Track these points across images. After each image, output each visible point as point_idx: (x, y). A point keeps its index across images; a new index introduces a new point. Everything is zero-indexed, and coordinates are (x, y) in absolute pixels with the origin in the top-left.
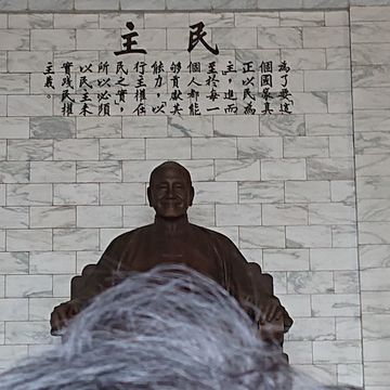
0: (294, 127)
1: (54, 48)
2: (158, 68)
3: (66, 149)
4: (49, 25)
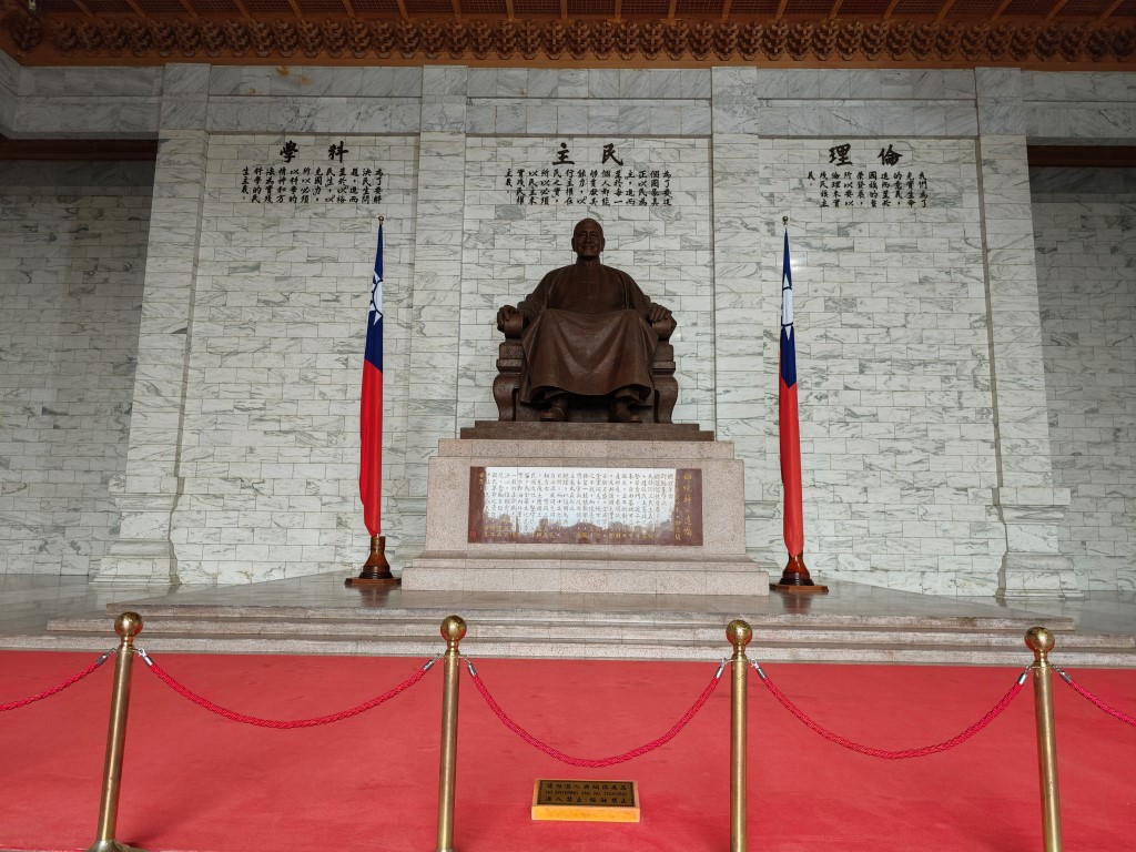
0: (673, 215)
1: (513, 160)
2: (582, 174)
3: (520, 227)
4: (510, 145)
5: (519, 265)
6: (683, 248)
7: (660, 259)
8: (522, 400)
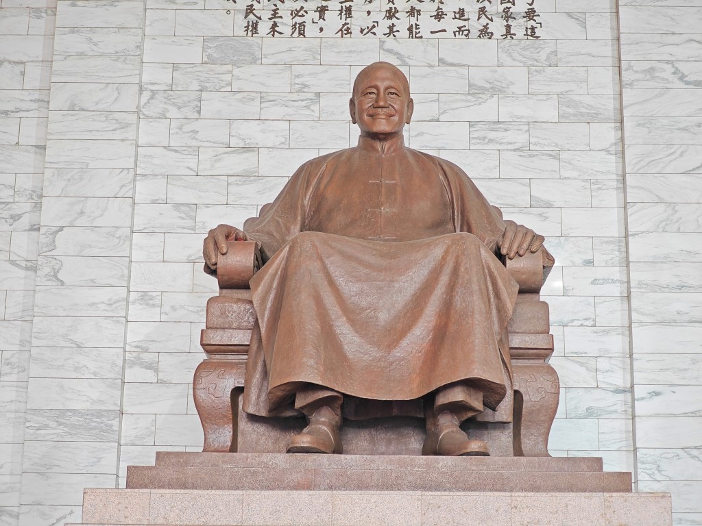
0: (543, 56)
3: (250, 77)
5: (246, 149)
6: (563, 118)
7: (520, 138)
8: (251, 410)
